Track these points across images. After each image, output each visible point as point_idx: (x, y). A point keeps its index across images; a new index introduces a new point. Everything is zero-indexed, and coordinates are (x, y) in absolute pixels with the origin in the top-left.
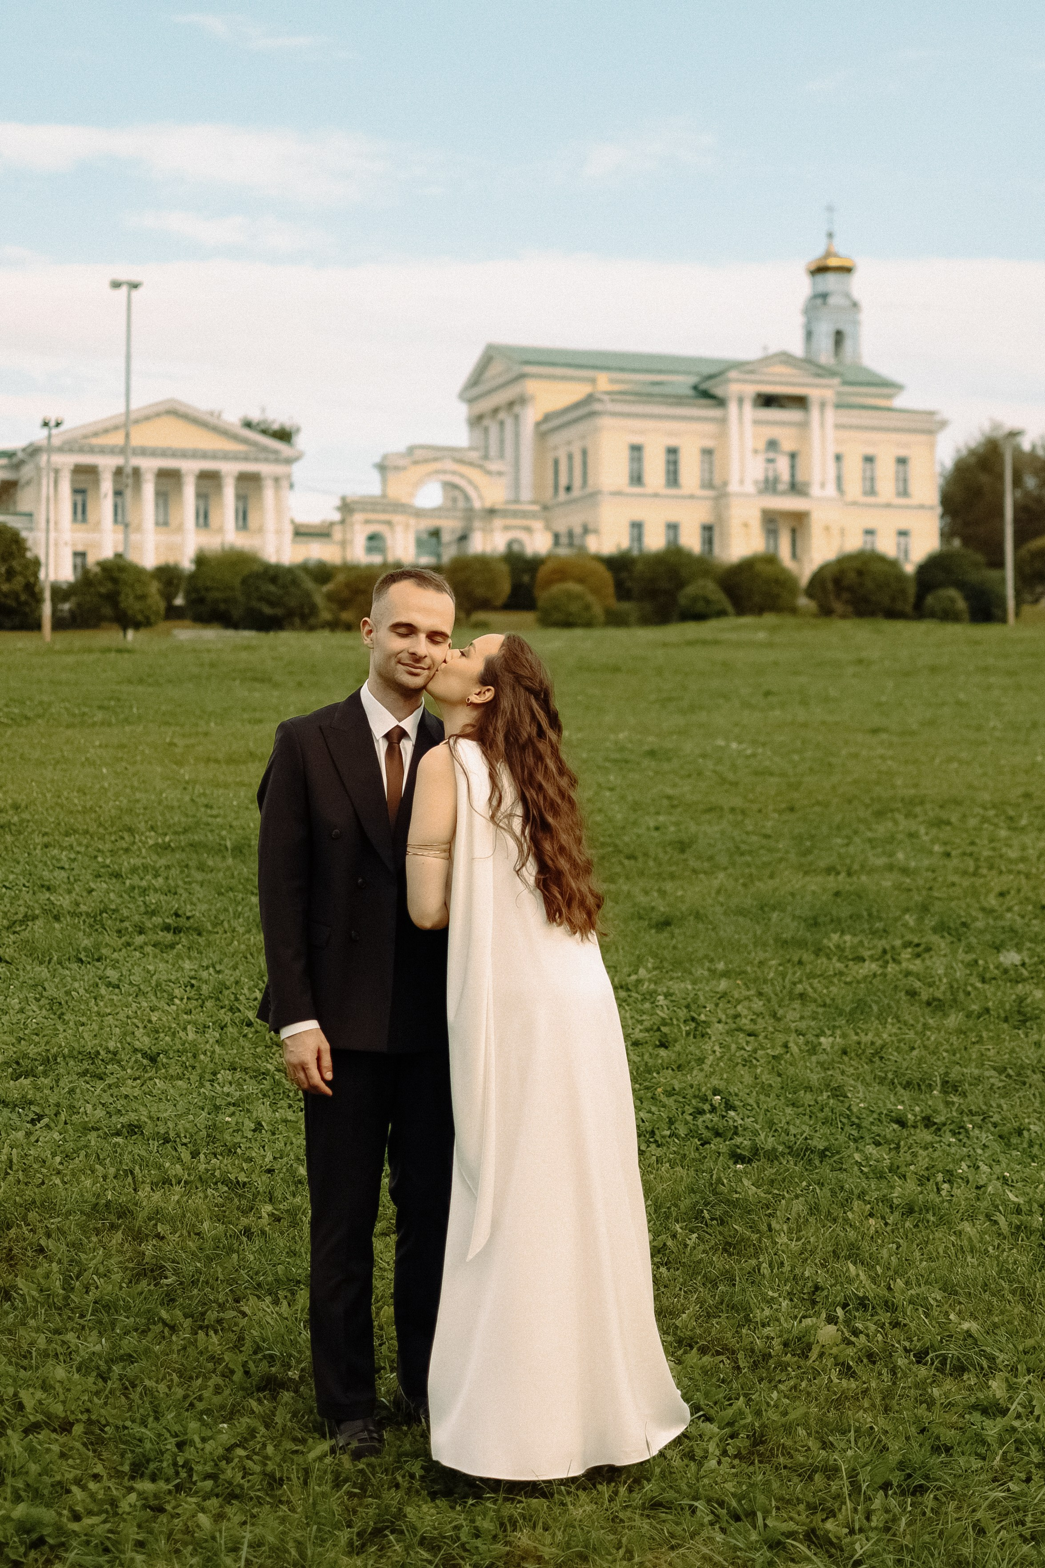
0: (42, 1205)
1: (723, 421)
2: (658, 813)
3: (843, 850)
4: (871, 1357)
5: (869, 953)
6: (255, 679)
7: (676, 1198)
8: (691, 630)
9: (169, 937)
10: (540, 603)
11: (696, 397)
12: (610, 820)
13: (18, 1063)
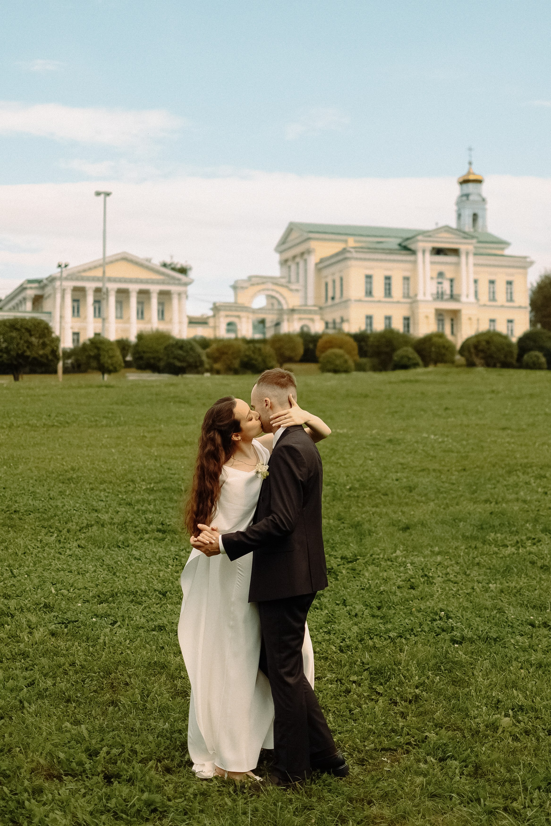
0: (124, 662)
1: (415, 262)
2: (397, 472)
3: (492, 491)
4: (527, 732)
5: (510, 543)
6: (180, 402)
7: (427, 660)
8: (401, 374)
9: (160, 535)
10: (321, 359)
11: (401, 250)
12: (373, 475)
13: (99, 596)
